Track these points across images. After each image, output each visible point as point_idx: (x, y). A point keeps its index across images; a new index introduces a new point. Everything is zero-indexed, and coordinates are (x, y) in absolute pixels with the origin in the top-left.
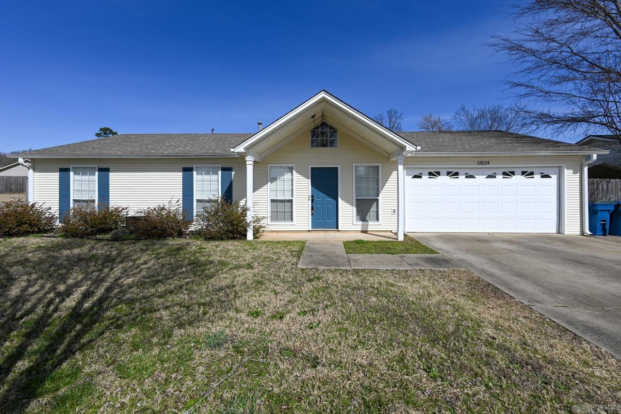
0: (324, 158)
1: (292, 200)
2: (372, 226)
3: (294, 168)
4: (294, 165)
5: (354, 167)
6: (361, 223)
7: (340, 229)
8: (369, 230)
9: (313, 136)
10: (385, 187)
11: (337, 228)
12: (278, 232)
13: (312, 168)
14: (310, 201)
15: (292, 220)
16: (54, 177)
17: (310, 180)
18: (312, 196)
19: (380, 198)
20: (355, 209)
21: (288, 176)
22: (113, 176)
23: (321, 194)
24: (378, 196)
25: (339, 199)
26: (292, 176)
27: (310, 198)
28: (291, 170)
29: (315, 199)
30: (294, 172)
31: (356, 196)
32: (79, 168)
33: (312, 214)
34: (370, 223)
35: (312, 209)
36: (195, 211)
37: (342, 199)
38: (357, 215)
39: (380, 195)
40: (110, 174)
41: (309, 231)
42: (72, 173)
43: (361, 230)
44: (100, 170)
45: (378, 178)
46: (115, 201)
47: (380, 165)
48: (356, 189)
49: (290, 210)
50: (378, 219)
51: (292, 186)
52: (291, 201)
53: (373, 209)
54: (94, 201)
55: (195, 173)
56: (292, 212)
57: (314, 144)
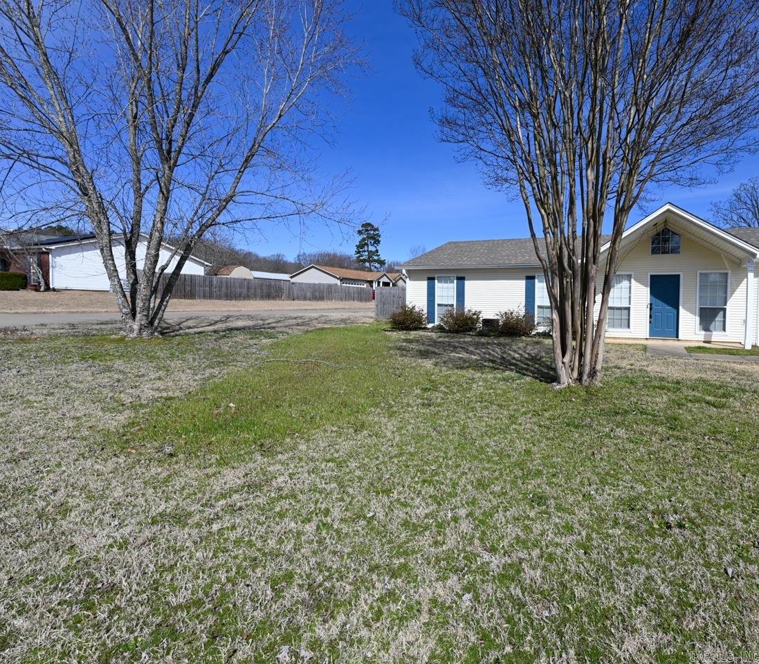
0: (665, 266)
1: (629, 307)
2: (717, 336)
3: (633, 276)
4: (633, 274)
5: (698, 274)
6: (703, 332)
7: (680, 338)
8: (713, 340)
9: (653, 243)
10: (734, 295)
11: (677, 337)
12: (615, 338)
13: (651, 276)
14: (649, 309)
15: (629, 327)
16: (424, 284)
17: (649, 289)
18: (651, 304)
19: (728, 307)
20: (698, 319)
21: (625, 283)
22: (468, 284)
23: (661, 302)
24: (726, 305)
25: (681, 308)
26: (630, 283)
27: (649, 306)
28: (629, 277)
29: (654, 306)
30: (632, 280)
31: (700, 304)
32: (441, 277)
33: (650, 322)
34: (714, 333)
35: (651, 317)
36: (536, 316)
37: (683, 308)
38: (700, 324)
39: (728, 304)
40: (466, 282)
41: (647, 339)
42: (436, 281)
43: (703, 340)
44: (458, 279)
45: (726, 286)
46: (471, 305)
47: (730, 272)
48: (700, 297)
49: (627, 317)
50: (724, 330)
51: (630, 293)
52: (628, 309)
53: (719, 318)
54: (452, 305)
55: (536, 281)
56: (629, 319)
57: (655, 251)
